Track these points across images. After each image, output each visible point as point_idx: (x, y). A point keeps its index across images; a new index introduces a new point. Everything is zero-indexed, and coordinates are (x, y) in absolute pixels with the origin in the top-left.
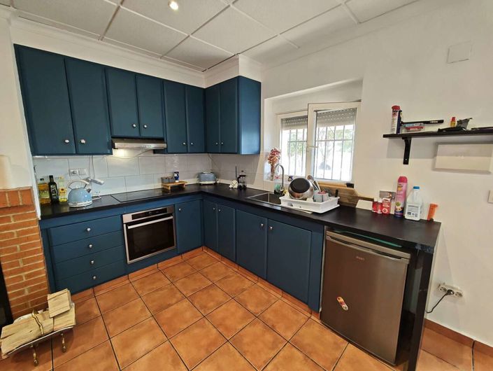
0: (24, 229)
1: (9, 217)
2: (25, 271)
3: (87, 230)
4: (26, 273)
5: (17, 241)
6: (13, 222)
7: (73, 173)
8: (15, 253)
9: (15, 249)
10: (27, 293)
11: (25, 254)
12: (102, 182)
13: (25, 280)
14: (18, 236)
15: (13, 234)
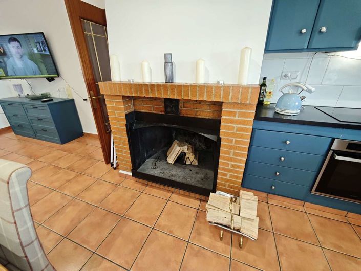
0: (242, 126)
1: (236, 112)
2: (232, 161)
3: (286, 142)
4: (232, 163)
5: (235, 135)
6: (237, 118)
7: (286, 76)
8: (230, 144)
9: (231, 141)
10: (228, 177)
11: (236, 148)
12: (313, 89)
13: (230, 168)
14: (236, 131)
15: (233, 127)
